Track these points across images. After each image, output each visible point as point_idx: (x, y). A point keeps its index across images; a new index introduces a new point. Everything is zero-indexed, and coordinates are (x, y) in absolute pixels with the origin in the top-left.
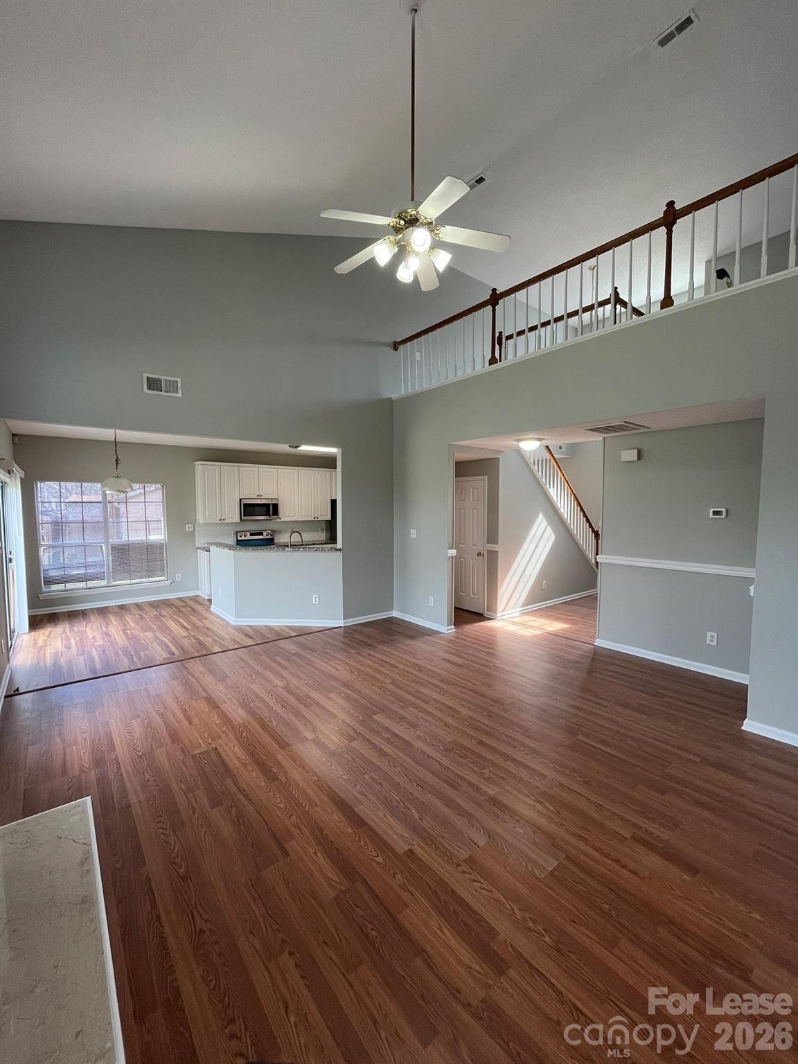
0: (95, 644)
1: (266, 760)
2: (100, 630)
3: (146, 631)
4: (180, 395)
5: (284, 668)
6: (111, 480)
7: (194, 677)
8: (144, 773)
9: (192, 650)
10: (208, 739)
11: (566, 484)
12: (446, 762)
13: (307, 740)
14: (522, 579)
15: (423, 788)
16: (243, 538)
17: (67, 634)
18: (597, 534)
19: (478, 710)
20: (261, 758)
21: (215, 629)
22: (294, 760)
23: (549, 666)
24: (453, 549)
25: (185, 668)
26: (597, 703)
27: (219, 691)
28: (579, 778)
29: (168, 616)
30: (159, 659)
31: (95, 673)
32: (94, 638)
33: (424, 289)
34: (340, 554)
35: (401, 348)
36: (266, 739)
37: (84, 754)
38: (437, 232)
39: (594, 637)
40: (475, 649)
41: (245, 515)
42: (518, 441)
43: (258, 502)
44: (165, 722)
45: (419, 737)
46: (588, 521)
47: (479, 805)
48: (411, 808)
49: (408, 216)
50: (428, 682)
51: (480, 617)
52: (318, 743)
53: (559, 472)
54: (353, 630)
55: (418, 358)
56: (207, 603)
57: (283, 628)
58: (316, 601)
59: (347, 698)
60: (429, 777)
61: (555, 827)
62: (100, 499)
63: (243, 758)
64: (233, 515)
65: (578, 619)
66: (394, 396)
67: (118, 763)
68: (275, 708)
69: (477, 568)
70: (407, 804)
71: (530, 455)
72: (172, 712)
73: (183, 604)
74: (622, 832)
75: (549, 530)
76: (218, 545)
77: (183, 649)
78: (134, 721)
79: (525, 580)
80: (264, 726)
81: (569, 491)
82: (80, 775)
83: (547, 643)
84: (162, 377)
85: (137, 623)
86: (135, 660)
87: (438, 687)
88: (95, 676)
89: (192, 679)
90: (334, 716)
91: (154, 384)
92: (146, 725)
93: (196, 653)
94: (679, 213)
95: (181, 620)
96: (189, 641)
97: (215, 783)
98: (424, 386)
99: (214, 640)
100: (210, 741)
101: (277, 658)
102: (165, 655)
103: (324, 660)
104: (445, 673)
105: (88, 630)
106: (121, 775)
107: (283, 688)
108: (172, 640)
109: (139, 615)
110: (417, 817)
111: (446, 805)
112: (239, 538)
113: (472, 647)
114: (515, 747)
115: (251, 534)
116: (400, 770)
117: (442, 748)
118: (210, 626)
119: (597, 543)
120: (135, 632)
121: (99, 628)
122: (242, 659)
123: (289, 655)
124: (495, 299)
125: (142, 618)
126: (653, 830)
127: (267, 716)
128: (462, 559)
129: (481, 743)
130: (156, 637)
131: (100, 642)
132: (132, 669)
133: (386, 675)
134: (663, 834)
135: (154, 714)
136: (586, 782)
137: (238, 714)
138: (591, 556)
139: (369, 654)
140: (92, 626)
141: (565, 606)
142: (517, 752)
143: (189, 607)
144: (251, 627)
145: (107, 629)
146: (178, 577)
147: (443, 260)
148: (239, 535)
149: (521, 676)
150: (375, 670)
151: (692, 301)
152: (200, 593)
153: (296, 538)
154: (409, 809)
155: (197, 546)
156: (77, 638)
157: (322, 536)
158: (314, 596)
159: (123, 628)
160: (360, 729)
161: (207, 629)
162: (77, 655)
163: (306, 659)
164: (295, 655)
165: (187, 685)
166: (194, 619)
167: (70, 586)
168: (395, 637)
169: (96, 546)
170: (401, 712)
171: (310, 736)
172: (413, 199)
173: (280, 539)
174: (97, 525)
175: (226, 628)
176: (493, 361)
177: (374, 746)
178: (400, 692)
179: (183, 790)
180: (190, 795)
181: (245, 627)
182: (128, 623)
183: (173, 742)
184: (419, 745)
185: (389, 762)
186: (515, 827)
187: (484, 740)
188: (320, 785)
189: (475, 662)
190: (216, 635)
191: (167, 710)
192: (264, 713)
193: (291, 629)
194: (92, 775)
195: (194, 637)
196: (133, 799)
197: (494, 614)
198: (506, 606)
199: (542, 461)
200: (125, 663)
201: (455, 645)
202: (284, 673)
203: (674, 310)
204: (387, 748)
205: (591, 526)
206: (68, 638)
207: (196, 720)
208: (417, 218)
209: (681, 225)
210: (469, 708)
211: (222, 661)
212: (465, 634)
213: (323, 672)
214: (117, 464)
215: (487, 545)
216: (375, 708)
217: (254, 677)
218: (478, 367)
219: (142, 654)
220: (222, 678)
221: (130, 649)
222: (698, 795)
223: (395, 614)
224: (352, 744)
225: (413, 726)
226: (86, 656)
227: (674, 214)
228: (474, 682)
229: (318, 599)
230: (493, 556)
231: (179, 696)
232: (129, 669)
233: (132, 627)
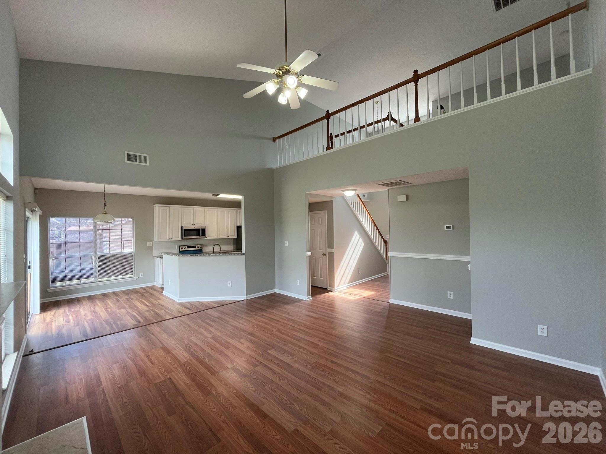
0: (87, 318)
1: (203, 383)
2: (90, 310)
3: (121, 309)
4: (148, 164)
5: (212, 326)
6: (101, 216)
7: (154, 335)
8: (122, 398)
9: (152, 318)
10: (165, 373)
11: (368, 215)
12: (313, 375)
13: (228, 368)
14: (347, 268)
15: (301, 391)
16: (183, 250)
17: (66, 313)
18: (386, 242)
19: (328, 343)
20: (200, 382)
21: (166, 305)
22: (221, 382)
23: (366, 315)
24: (309, 251)
25: (148, 330)
26: (394, 335)
27: (170, 342)
28: (388, 377)
29: (135, 299)
30: (130, 325)
31: (87, 336)
32: (85, 315)
33: (292, 108)
34: (244, 257)
35: (277, 141)
36: (202, 370)
37: (80, 389)
38: (300, 78)
39: (388, 298)
40: (324, 309)
41: (185, 236)
42: (343, 191)
43: (193, 228)
44: (136, 365)
45: (296, 361)
46: (381, 235)
47: (335, 399)
48: (294, 403)
49: (284, 69)
50: (298, 329)
51: (325, 290)
52: (235, 369)
53: (365, 208)
54: (252, 301)
55: (287, 147)
56: (160, 290)
57: (209, 302)
58: (229, 285)
59: (251, 341)
60: (303, 384)
61: (378, 406)
62: (91, 228)
63: (188, 382)
64: (177, 236)
65: (379, 289)
66: (274, 166)
67: (104, 393)
68: (207, 350)
69: (323, 262)
70: (292, 402)
71: (349, 200)
72: (140, 358)
73: (145, 291)
74: (415, 406)
75: (361, 240)
76: (168, 254)
77: (145, 318)
78: (114, 365)
79: (349, 268)
80: (201, 362)
81: (370, 218)
82: (78, 403)
83: (364, 303)
84: (137, 154)
85: (115, 304)
86: (114, 326)
87: (305, 331)
88: (87, 339)
89: (153, 336)
90: (244, 353)
91: (131, 158)
92: (123, 368)
93: (155, 320)
94: (420, 76)
95: (144, 301)
96: (149, 313)
97: (171, 400)
98: (291, 161)
99: (166, 311)
100: (166, 374)
101: (206, 320)
102: (134, 323)
103: (235, 319)
104: (309, 323)
105: (81, 310)
106: (107, 400)
107: (212, 338)
108: (139, 313)
109: (116, 299)
110: (298, 409)
111: (315, 400)
112: (181, 250)
113: (322, 307)
114: (352, 363)
115: (188, 247)
116: (286, 382)
117: (310, 366)
118: (162, 303)
119: (386, 247)
120: (113, 310)
121: (89, 308)
122: (184, 323)
123: (215, 318)
124: (328, 116)
125: (118, 301)
126: (431, 403)
127: (202, 356)
128: (314, 258)
129: (332, 362)
130: (128, 312)
131: (90, 317)
132: (112, 332)
133: (273, 327)
134: (437, 404)
135: (128, 360)
136: (392, 379)
137: (183, 356)
138: (384, 254)
139: (263, 315)
140: (84, 307)
141: (371, 282)
142: (353, 365)
143: (148, 292)
144: (189, 303)
145: (95, 309)
146: (142, 275)
147: (303, 93)
148: (180, 248)
149: (351, 322)
150: (267, 323)
151: (429, 119)
152: (155, 284)
153: (217, 248)
154: (293, 404)
155: (154, 255)
156: (74, 316)
157: (231, 247)
158: (228, 282)
159: (105, 308)
160: (260, 359)
161: (161, 305)
162: (74, 326)
163: (225, 320)
164: (217, 318)
165: (149, 341)
166: (152, 300)
167: (68, 283)
168: (277, 304)
169: (88, 257)
170: (284, 347)
171: (230, 366)
172: (286, 61)
173: (205, 250)
174: (89, 244)
175: (173, 304)
176: (328, 148)
177: (270, 369)
178: (283, 336)
179: (149, 407)
180: (154, 409)
181: (185, 303)
182: (109, 305)
183: (142, 376)
184: (296, 366)
185: (279, 377)
186: (356, 409)
187: (334, 360)
188: (238, 395)
189: (324, 316)
190: (167, 309)
191: (137, 357)
192: (201, 355)
193: (213, 303)
194: (87, 402)
195: (152, 310)
196: (115, 416)
197: (333, 288)
198: (340, 283)
199: (356, 203)
200: (108, 329)
201: (312, 307)
202: (212, 329)
203: (421, 123)
204: (277, 369)
205: (382, 237)
206: (67, 316)
207: (156, 362)
208: (289, 71)
209: (422, 82)
210: (324, 342)
211: (171, 324)
212: (318, 300)
213: (236, 327)
214: (105, 206)
215: (328, 249)
216: (269, 346)
217: (193, 333)
218: (321, 151)
219: (119, 323)
220: (172, 334)
221: (111, 320)
222: (452, 381)
223: (277, 291)
224: (256, 369)
225: (292, 355)
226: (80, 326)
227: (418, 77)
228: (325, 327)
229: (230, 284)
230: (331, 255)
231: (144, 347)
232: (110, 333)
233: (111, 307)
